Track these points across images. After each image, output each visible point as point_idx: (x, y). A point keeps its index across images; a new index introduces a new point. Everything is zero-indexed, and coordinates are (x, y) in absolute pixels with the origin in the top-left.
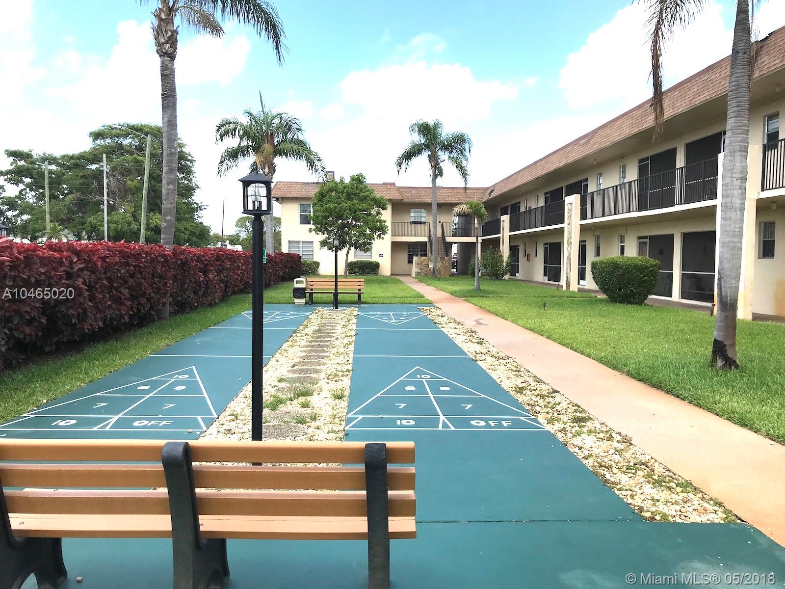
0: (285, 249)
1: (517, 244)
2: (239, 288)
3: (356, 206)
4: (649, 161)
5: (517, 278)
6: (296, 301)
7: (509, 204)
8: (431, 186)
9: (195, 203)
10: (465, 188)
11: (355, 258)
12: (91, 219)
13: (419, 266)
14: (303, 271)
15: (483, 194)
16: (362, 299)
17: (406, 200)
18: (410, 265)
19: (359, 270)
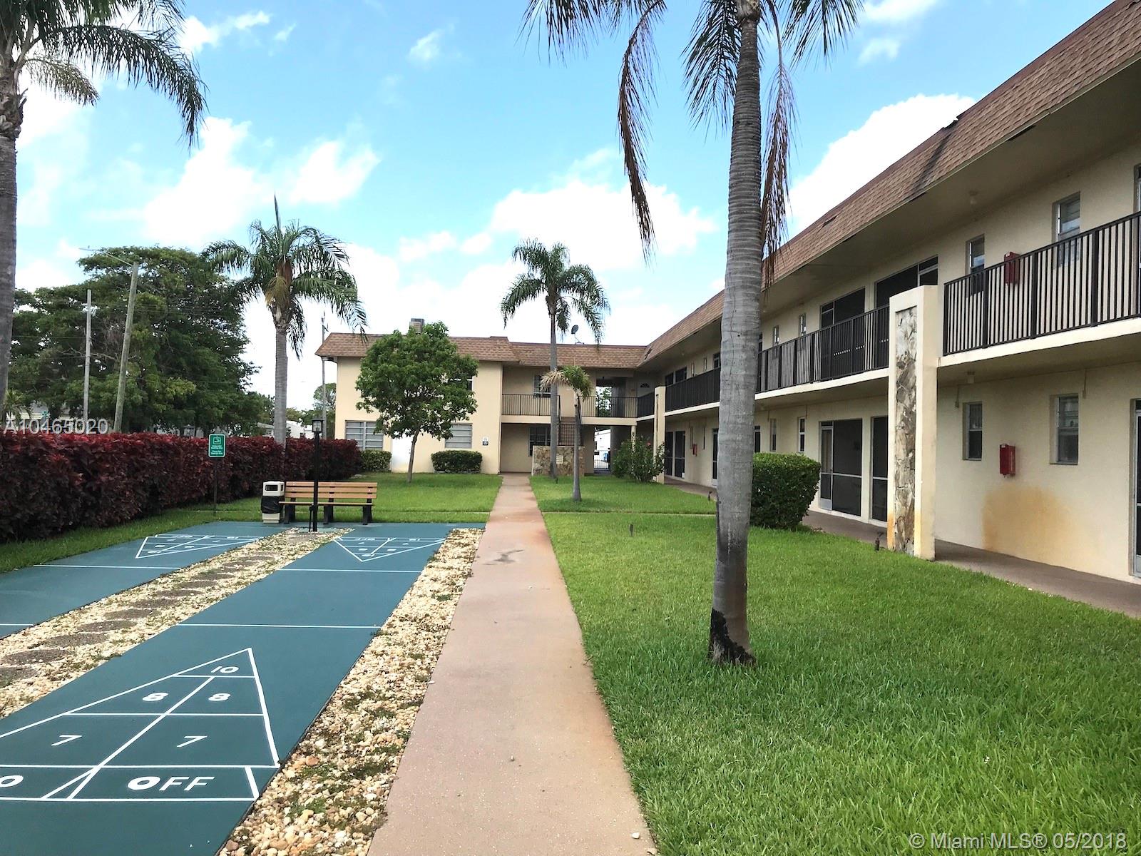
0: (340, 434)
1: (683, 430)
2: (199, 494)
3: (425, 370)
4: (833, 309)
5: (681, 479)
6: (266, 517)
7: (674, 370)
8: (549, 341)
9: (242, 363)
10: (598, 346)
11: (445, 447)
12: (73, 385)
13: (539, 460)
14: (365, 466)
15: (640, 355)
16: (374, 515)
17: (525, 362)
18: (530, 458)
19: (451, 464)
